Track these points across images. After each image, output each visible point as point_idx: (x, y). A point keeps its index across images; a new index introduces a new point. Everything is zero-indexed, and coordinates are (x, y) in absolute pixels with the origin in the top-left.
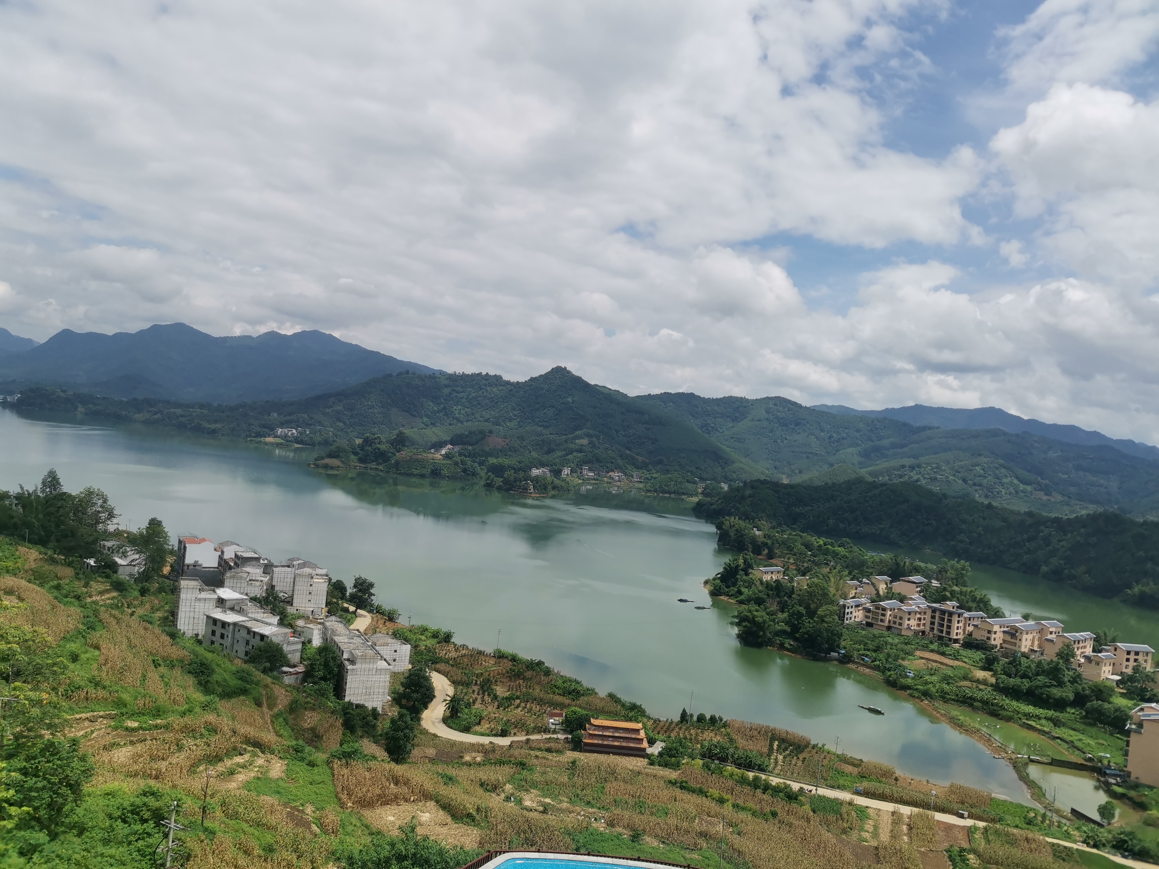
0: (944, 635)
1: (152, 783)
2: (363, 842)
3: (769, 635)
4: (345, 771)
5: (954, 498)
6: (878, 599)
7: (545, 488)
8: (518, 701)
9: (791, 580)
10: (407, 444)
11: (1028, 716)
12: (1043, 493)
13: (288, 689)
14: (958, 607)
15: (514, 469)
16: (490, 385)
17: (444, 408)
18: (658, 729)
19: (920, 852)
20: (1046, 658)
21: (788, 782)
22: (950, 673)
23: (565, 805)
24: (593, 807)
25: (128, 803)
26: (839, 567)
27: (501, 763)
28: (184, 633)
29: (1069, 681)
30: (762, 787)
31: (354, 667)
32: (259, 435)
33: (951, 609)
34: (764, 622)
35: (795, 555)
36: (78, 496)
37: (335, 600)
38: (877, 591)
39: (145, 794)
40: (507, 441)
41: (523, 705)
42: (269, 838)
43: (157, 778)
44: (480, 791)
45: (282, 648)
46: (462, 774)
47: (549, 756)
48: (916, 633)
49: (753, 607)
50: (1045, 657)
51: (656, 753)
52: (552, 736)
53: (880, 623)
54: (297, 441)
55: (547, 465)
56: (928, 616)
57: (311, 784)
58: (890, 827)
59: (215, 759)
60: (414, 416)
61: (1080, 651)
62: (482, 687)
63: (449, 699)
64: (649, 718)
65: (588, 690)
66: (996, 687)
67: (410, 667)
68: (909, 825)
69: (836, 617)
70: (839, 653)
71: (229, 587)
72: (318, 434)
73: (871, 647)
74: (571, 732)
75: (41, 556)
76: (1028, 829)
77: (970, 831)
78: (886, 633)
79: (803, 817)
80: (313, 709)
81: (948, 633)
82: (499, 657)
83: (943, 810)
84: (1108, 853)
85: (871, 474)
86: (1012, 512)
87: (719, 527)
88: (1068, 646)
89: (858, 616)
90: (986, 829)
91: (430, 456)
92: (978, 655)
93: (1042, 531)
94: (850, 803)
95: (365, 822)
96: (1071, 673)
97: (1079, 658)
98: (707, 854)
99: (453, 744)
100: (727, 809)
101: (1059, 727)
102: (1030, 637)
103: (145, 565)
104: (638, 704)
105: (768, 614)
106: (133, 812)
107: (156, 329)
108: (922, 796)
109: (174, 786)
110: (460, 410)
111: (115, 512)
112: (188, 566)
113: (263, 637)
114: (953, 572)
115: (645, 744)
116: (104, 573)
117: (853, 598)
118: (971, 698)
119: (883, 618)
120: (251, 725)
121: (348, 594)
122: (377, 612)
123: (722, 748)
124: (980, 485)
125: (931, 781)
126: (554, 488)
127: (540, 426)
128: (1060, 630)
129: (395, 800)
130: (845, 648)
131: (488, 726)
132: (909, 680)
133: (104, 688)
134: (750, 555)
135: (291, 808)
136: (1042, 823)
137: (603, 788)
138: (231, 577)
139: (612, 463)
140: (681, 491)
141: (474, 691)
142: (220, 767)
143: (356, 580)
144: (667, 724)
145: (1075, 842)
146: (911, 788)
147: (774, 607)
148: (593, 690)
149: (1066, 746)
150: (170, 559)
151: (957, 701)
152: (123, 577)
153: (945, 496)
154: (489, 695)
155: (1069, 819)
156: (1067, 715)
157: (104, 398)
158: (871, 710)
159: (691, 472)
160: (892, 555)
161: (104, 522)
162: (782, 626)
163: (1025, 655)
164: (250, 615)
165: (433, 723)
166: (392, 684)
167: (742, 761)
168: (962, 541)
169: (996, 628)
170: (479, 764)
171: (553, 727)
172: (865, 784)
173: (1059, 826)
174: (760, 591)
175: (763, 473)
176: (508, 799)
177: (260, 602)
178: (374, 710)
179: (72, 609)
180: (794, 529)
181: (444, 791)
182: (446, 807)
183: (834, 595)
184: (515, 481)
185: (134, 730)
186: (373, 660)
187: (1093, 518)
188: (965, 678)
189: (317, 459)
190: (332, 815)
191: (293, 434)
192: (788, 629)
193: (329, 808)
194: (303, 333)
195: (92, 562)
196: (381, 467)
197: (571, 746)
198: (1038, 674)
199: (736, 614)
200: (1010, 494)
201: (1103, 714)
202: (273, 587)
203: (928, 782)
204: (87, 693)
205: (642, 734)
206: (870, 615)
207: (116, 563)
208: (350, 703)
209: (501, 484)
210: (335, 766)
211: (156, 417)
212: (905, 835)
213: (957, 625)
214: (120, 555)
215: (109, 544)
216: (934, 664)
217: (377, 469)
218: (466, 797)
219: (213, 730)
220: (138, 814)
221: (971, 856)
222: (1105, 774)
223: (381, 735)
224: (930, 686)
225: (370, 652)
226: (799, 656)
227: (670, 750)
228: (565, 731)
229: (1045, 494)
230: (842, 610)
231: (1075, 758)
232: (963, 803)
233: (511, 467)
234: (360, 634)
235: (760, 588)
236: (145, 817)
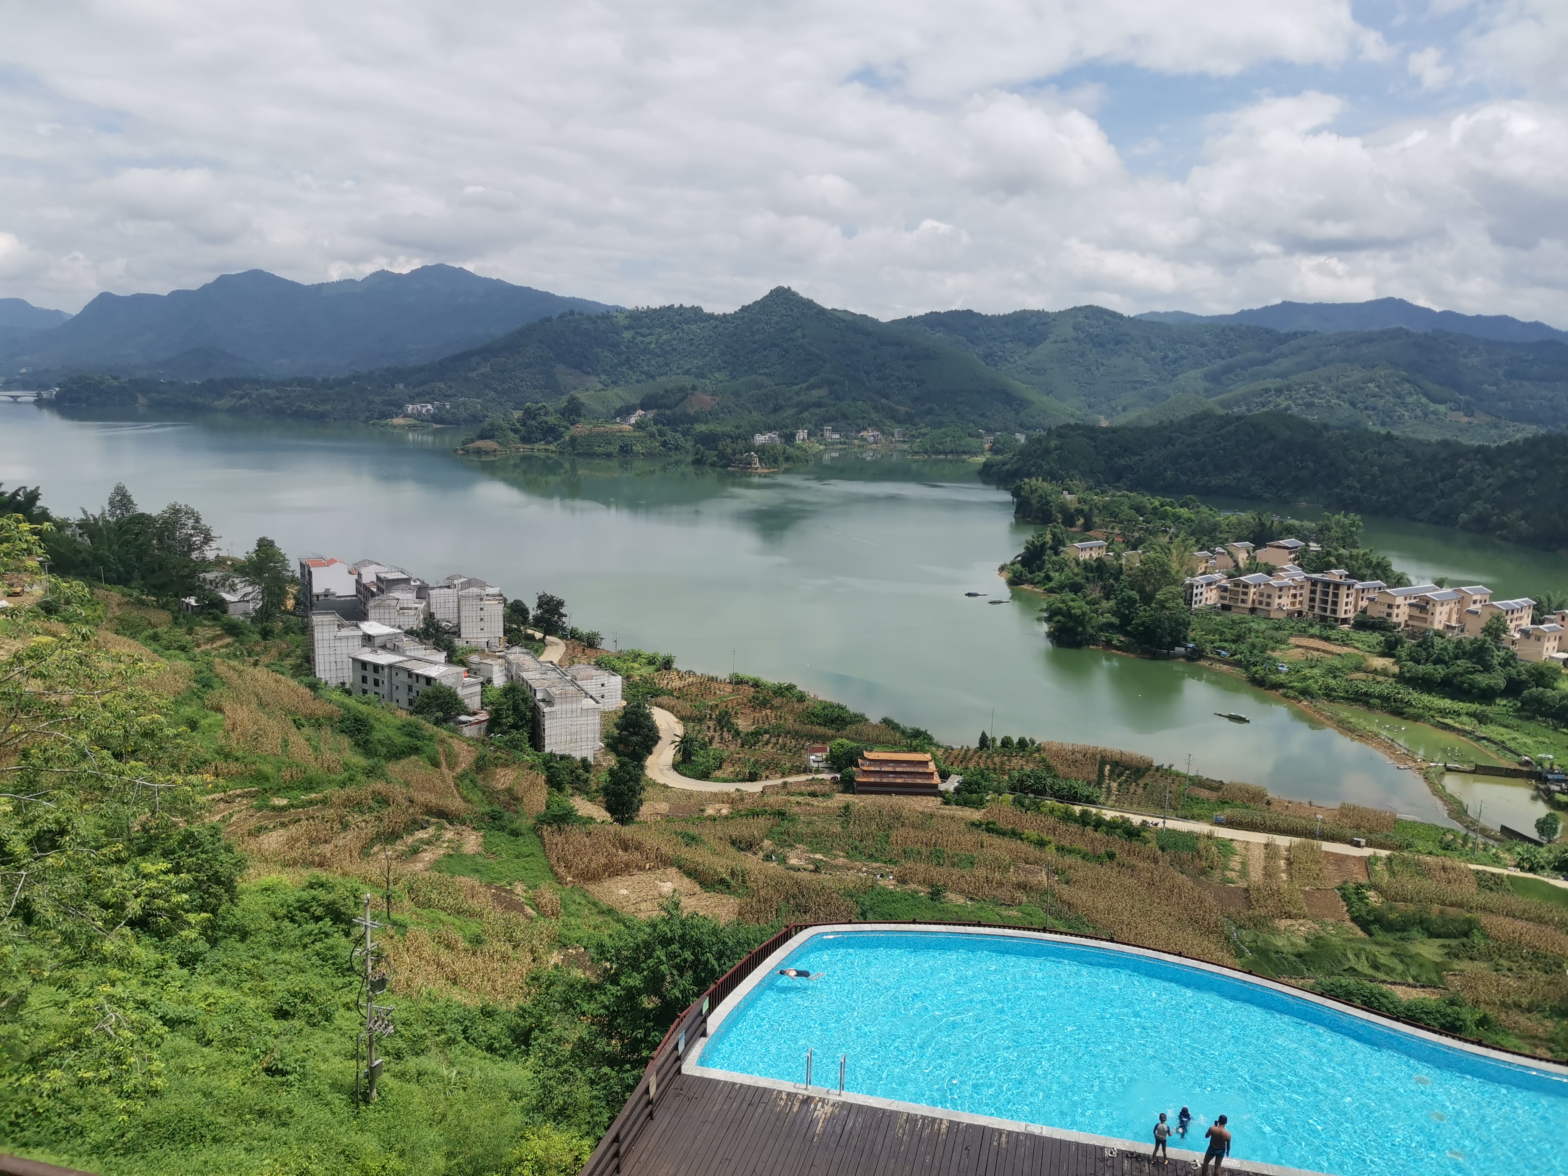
0: (1328, 614)
1: (317, 871)
2: (592, 923)
3: (1091, 631)
4: (557, 839)
5: (1340, 429)
6: (1236, 573)
7: (775, 461)
8: (767, 736)
9: (1118, 557)
10: (583, 412)
11: (1443, 712)
12: (1462, 413)
13: (471, 742)
14: (1346, 576)
15: (731, 437)
16: (687, 322)
17: (628, 360)
18: (951, 759)
19: (1305, 893)
20: (1468, 635)
21: (1127, 815)
22: (1336, 662)
23: (841, 861)
24: (876, 861)
25: (293, 898)
26: (1182, 535)
27: (755, 814)
28: (326, 683)
29: (1500, 664)
30: (1093, 823)
31: (553, 709)
32: (384, 415)
33: (1338, 580)
34: (1084, 614)
35: (1121, 522)
36: (161, 517)
37: (515, 626)
38: (1236, 562)
39: (311, 886)
40: (717, 399)
41: (773, 740)
42: (474, 928)
43: (321, 865)
44: (732, 851)
45: (455, 692)
46: (706, 832)
47: (814, 801)
48: (1290, 614)
49: (1068, 596)
50: (1466, 635)
51: (952, 789)
52: (816, 776)
53: (1240, 605)
54: (435, 418)
55: (775, 429)
56: (1306, 592)
57: (517, 857)
58: (1263, 863)
59: (392, 836)
60: (588, 373)
61: (1515, 623)
62: (719, 722)
63: (678, 739)
64: (939, 746)
65: (856, 716)
66: (1401, 678)
67: (624, 703)
68: (1288, 859)
69: (1181, 601)
70: (1186, 648)
71: (375, 620)
72: (462, 409)
73: (1229, 636)
74: (839, 770)
75: (126, 600)
76: (1445, 855)
77: (1368, 863)
78: (1249, 617)
79: (1148, 858)
80: (506, 765)
81: (1334, 611)
82: (737, 683)
83: (1332, 839)
84: (1548, 876)
85: (1223, 404)
86: (1420, 442)
87: (1016, 493)
88: (1498, 619)
89: (1210, 597)
90: (1389, 859)
91: (616, 427)
92: (1376, 638)
93: (1462, 466)
94: (1209, 837)
95: (591, 899)
96: (1502, 653)
97: (1512, 633)
98: (1029, 910)
99: (690, 795)
100: (1050, 854)
101: (1485, 724)
102: (1446, 609)
103: (262, 599)
104: (923, 729)
105: (1087, 603)
106: (300, 909)
107: (224, 283)
108: (1303, 821)
109: (345, 874)
110: (649, 360)
111: (213, 534)
112: (318, 596)
113: (429, 680)
114: (1338, 530)
115: (936, 779)
116: (210, 614)
117: (1202, 574)
118: (1366, 694)
119: (1244, 597)
120: (429, 791)
121: (531, 617)
122: (572, 637)
123: (1038, 778)
124: (1374, 409)
125: (1314, 802)
126: (788, 459)
127: (760, 374)
128: (1487, 597)
129: (626, 869)
130: (1194, 640)
131: (732, 769)
132: (1282, 676)
133: (237, 759)
134: (1060, 529)
135: (497, 888)
136: (1463, 846)
137: (887, 836)
138: (375, 607)
139: (863, 418)
140: (961, 449)
141: (709, 728)
142: (400, 846)
143: (539, 598)
144: (963, 752)
145: (1505, 866)
146: (1288, 812)
147: (1097, 594)
148: (862, 716)
149: (1494, 748)
150: (292, 590)
151: (1348, 699)
152: (236, 617)
153: (1326, 427)
154: (729, 731)
155: (1496, 840)
156: (1496, 708)
157: (171, 383)
158: (1231, 718)
159: (973, 421)
160: (1254, 514)
161: (199, 548)
162: (1109, 618)
163: (1439, 634)
164: (408, 653)
165: (661, 771)
166: (603, 725)
167: (1065, 792)
168: (1350, 488)
169: (1399, 600)
170: (726, 817)
171: (816, 765)
172: (1228, 812)
173: (1485, 850)
174: (1076, 575)
175: (1072, 415)
176: (768, 858)
177: (418, 636)
178: (584, 760)
179: (179, 662)
180: (1118, 489)
181: (687, 854)
182: (691, 873)
183: (1178, 572)
184: (734, 454)
185: (283, 809)
186: (575, 698)
187: (1533, 443)
188: (1358, 669)
189: (464, 443)
190: (549, 893)
191: (428, 410)
192: (1115, 620)
193: (544, 886)
194: (424, 269)
195: (192, 601)
196: (552, 447)
197: (840, 787)
198: (1457, 658)
199: (1045, 606)
200: (1416, 417)
201: (1546, 704)
202: (432, 615)
203: (1310, 804)
204: (216, 768)
205: (932, 767)
206: (1227, 594)
207: (224, 599)
208: (552, 755)
209: (715, 459)
210: (545, 833)
211: (243, 402)
212: (1283, 872)
213: (1345, 600)
214: (227, 589)
215: (210, 576)
216: (1316, 653)
217: (547, 450)
218: (715, 859)
219: (384, 801)
220: (307, 911)
221: (1371, 893)
222: (1546, 780)
223: (597, 791)
224: (1311, 681)
225: (571, 689)
226: (1132, 656)
227: (970, 784)
228: (831, 769)
229: (1465, 415)
230: (1189, 592)
231: (1507, 762)
232: (1358, 827)
233: (726, 435)
234: (555, 667)
235: (1076, 570)
236: (317, 913)
